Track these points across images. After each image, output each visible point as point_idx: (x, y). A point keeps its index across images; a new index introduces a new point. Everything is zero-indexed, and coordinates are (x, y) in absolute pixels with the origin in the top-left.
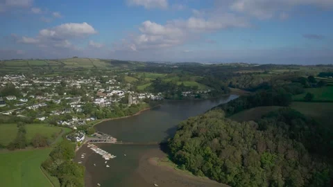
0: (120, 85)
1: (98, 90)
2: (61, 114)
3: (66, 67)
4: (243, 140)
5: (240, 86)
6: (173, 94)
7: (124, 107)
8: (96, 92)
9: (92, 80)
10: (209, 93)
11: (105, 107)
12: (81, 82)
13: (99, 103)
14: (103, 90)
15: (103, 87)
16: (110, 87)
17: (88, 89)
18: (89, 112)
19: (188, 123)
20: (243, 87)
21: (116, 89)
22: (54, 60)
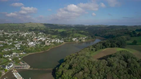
0: (44, 35)
1: (34, 37)
2: (8, 51)
3: (25, 26)
4: (98, 73)
5: (100, 35)
6: (68, 40)
7: (42, 47)
8: (32, 39)
9: (32, 33)
10: (86, 39)
11: (32, 47)
12: (27, 34)
13: (30, 44)
14: (36, 37)
15: (36, 36)
16: (40, 36)
17: (29, 37)
18: (23, 50)
19: (69, 58)
20: (102, 36)
21: (42, 37)
22: (21, 24)
